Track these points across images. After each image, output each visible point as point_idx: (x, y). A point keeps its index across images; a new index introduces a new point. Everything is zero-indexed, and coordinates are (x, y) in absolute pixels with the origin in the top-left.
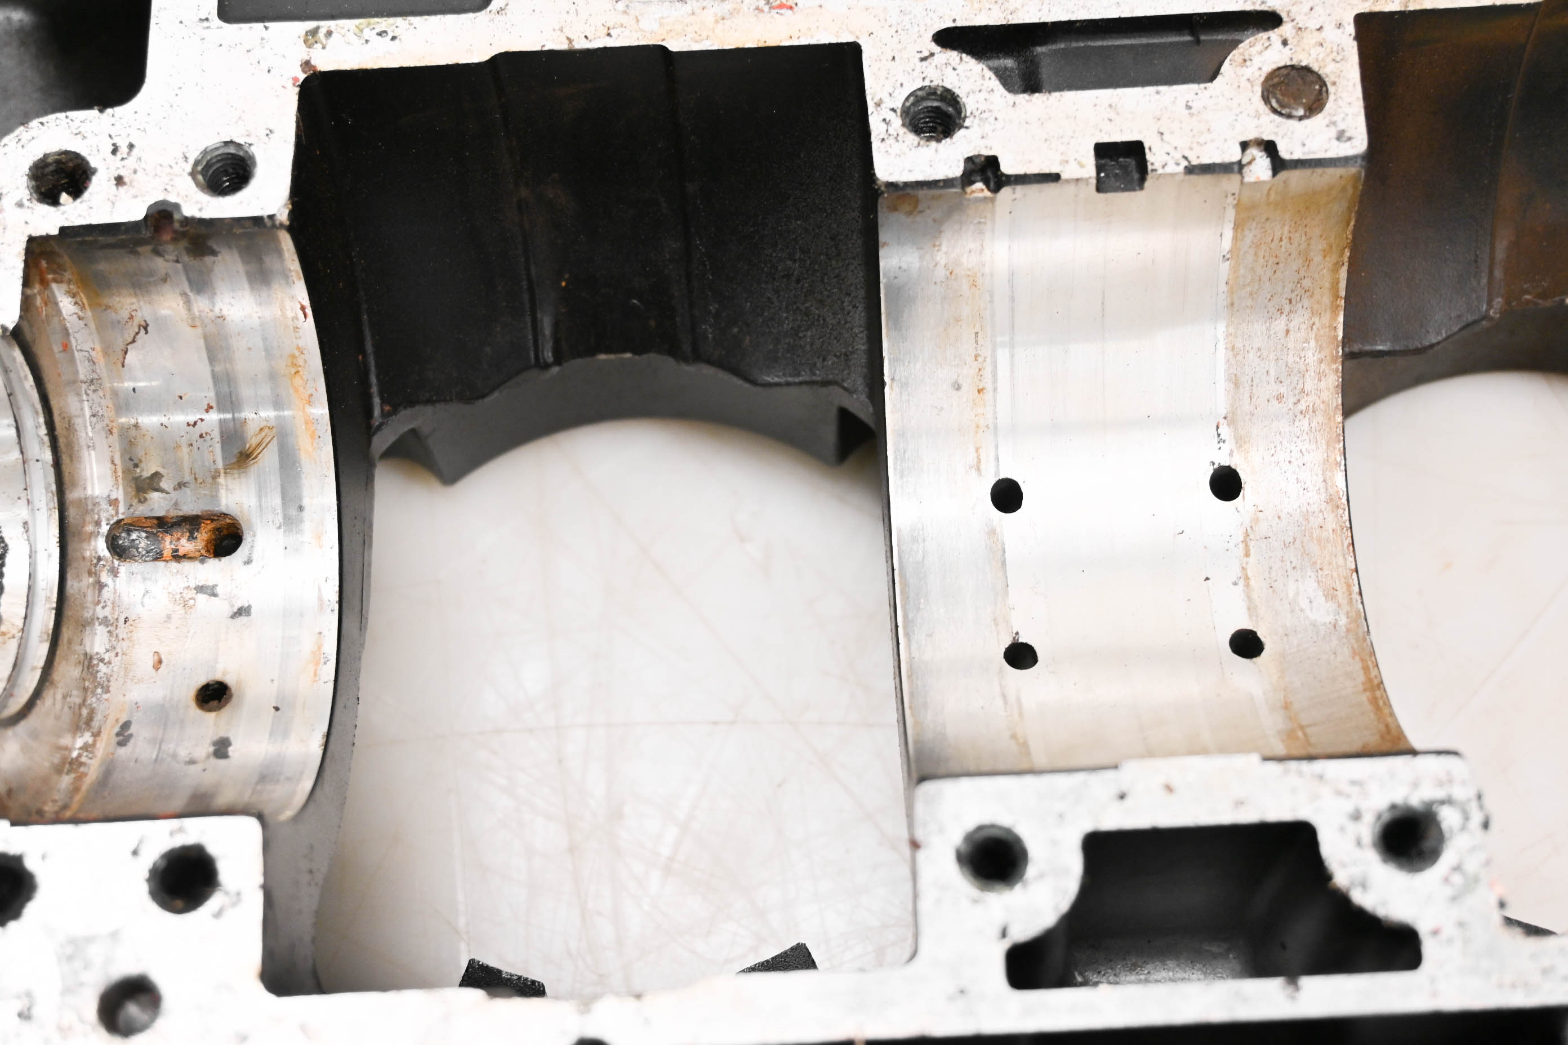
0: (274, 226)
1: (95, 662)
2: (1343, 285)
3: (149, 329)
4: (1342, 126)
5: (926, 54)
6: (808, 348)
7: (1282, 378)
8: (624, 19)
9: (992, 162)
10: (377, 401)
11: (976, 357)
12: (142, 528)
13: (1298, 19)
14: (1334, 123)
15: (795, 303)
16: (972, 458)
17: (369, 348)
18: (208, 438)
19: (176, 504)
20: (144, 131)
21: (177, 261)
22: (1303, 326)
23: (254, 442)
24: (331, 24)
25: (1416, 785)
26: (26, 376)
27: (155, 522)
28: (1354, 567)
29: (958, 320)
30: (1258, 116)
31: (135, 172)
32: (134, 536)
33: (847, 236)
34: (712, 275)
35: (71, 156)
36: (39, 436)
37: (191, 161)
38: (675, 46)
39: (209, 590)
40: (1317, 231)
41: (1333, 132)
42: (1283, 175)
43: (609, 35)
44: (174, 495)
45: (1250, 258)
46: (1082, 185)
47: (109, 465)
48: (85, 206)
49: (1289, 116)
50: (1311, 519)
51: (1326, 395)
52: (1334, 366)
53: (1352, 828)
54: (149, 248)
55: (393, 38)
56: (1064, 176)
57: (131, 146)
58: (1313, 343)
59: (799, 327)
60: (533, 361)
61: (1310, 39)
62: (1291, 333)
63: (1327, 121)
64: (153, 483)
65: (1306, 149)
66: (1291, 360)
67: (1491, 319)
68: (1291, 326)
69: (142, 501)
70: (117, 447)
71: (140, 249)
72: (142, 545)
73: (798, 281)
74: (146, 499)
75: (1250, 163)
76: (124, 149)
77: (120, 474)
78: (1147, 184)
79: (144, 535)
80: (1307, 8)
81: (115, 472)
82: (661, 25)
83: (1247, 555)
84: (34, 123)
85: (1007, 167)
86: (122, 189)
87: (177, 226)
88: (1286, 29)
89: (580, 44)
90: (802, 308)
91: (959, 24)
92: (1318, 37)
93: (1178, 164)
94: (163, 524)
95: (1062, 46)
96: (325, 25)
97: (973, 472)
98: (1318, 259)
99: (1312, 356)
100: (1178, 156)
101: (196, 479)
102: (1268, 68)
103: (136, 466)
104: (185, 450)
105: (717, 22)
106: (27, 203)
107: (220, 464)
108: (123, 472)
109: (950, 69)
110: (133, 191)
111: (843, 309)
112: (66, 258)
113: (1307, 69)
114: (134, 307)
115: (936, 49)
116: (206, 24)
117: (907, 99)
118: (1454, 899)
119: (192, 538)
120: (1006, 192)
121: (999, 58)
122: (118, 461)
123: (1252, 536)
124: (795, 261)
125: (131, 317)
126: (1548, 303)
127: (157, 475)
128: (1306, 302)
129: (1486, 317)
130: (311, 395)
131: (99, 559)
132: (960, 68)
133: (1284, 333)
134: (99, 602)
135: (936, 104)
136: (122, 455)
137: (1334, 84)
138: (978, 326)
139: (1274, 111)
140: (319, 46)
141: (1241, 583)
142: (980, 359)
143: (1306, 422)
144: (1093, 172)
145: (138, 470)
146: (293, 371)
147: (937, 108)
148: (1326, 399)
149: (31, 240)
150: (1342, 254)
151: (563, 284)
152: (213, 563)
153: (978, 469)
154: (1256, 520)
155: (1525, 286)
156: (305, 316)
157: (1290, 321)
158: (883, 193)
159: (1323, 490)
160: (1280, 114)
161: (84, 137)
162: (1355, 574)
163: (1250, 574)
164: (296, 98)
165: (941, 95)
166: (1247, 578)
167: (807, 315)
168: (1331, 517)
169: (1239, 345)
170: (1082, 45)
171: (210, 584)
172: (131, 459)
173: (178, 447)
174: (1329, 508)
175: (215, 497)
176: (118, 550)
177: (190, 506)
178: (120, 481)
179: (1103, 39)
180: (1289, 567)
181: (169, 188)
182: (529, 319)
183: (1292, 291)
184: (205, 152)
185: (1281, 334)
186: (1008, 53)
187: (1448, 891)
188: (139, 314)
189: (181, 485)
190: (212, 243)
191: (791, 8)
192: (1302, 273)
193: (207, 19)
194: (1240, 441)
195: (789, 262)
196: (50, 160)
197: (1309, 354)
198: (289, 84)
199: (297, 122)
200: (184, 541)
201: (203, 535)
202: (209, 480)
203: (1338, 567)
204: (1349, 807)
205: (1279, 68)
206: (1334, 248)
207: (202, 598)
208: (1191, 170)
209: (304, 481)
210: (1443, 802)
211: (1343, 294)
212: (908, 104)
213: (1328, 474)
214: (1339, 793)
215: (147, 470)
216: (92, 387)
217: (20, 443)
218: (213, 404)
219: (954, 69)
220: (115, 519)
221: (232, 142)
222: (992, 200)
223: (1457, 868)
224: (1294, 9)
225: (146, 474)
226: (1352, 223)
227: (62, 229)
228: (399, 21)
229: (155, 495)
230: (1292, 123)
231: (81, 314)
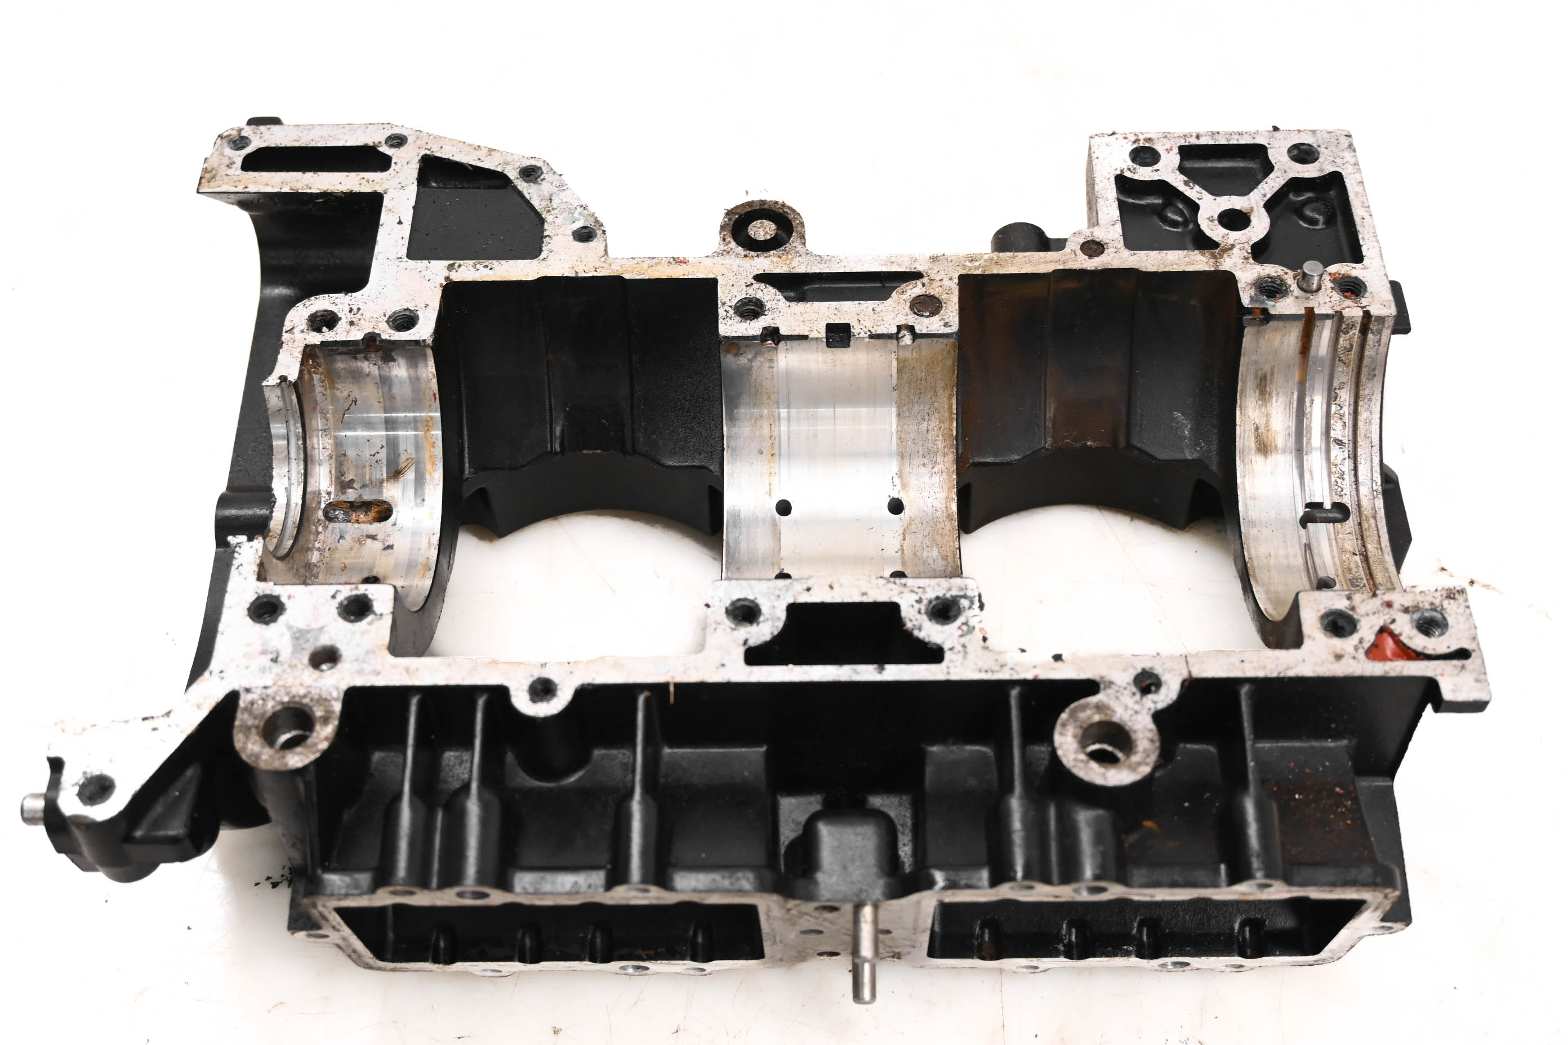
0: (425, 346)
1: (312, 566)
2: (954, 407)
3: (357, 403)
4: (947, 320)
5: (749, 283)
6: (691, 448)
7: (926, 455)
8: (604, 265)
9: (776, 330)
10: (467, 465)
11: (771, 437)
12: (341, 509)
13: (931, 275)
14: (944, 319)
15: (686, 423)
16: (767, 489)
17: (466, 438)
18: (380, 462)
19: (360, 496)
20: (366, 303)
21: (375, 364)
22: (936, 428)
23: (403, 465)
24: (462, 262)
25: (950, 589)
26: (296, 412)
27: (348, 505)
28: (958, 547)
29: (761, 417)
30: (907, 315)
31: (360, 320)
32: (337, 513)
33: (713, 388)
34: (644, 406)
35: (330, 313)
36: (298, 444)
37: (387, 316)
38: (627, 276)
39: (373, 537)
40: (939, 376)
41: (942, 323)
42: (918, 341)
43: (596, 271)
44: (360, 491)
45: (906, 389)
46: (819, 342)
47: (329, 474)
48: (334, 333)
49: (922, 316)
50: (938, 525)
51: (948, 465)
52: (952, 450)
53: (917, 606)
54: (362, 355)
55: (491, 269)
56: (810, 336)
57: (359, 309)
58: (941, 438)
59: (688, 436)
60: (549, 449)
61: (936, 284)
62: (930, 431)
63: (940, 318)
64: (350, 484)
65: (929, 329)
66: (930, 446)
67: (1047, 449)
68: (929, 427)
69: (344, 493)
70: (334, 465)
71: (358, 356)
72: (341, 517)
73: (688, 412)
74: (345, 492)
75: (903, 337)
76: (355, 310)
77: (333, 479)
78: (851, 343)
79: (342, 512)
80: (936, 271)
81: (331, 478)
82: (622, 267)
83: (904, 539)
84: (313, 298)
85: (783, 331)
86: (352, 327)
87: (378, 343)
88: (925, 280)
89: (582, 274)
90: (690, 426)
91: (766, 272)
92: (940, 283)
93: (866, 333)
94: (353, 506)
95: (818, 286)
96: (458, 262)
97: (767, 496)
98: (941, 392)
99: (940, 445)
100: (866, 330)
101: (372, 483)
102: (913, 296)
103: (342, 475)
104: (368, 468)
105: (649, 267)
106: (305, 331)
107: (385, 476)
108: (335, 478)
109: (760, 290)
110: (358, 328)
111: (710, 428)
112: (322, 360)
113: (933, 297)
114: (351, 390)
115: (754, 282)
116: (400, 260)
117: (738, 302)
118: (962, 636)
119: (366, 514)
120: (782, 344)
121: (787, 292)
122: (333, 472)
123: (907, 531)
124: (687, 401)
125: (349, 396)
126: (1078, 445)
127: (352, 481)
128: (937, 416)
129: (1044, 448)
130: (434, 442)
131: (319, 520)
132: (765, 290)
133: (926, 432)
134: (316, 540)
135: (752, 307)
136: (336, 470)
137: (945, 303)
138: (772, 420)
139: (915, 313)
140: (454, 271)
141: (900, 552)
142: (773, 438)
143: (937, 478)
144: (824, 336)
145: (343, 478)
146: (426, 429)
147: (753, 309)
148: (948, 466)
149: (307, 346)
150: (952, 390)
151: (568, 409)
152: (376, 525)
153: (770, 494)
154: (910, 524)
155: (1065, 434)
156: (435, 399)
157: (929, 425)
158: (722, 341)
159: (945, 511)
160: (918, 315)
161: (336, 305)
162: (958, 550)
163: (904, 548)
164: (441, 292)
165: (755, 302)
166: (903, 550)
167: (691, 430)
168: (948, 524)
169: (903, 437)
170: (827, 286)
171: (374, 534)
172: (340, 472)
173: (364, 466)
174: (948, 520)
175: (381, 492)
176: (329, 518)
177: (368, 496)
178: (333, 482)
179: (838, 284)
180: (925, 545)
181: (375, 327)
182: (548, 426)
183: (929, 409)
184: (395, 313)
185: (925, 432)
186: (792, 290)
187: (960, 632)
188: (353, 394)
189: (364, 486)
190: (394, 354)
191: (685, 263)
192: (933, 399)
193: (401, 258)
194: (904, 486)
195: (683, 401)
196: (319, 314)
197: (939, 443)
198: (438, 286)
199: (440, 302)
200: (362, 516)
201: (372, 514)
202: (378, 484)
203: (950, 546)
204: (917, 598)
205: (920, 296)
206: (948, 386)
207: (369, 541)
208: (872, 336)
209: (426, 486)
210: (961, 597)
211: (955, 412)
212: (738, 305)
213: (948, 504)
214: (912, 591)
215: (349, 477)
216: (325, 433)
217: (288, 448)
218: (385, 445)
219: (762, 291)
220: (329, 501)
221: (408, 309)
222: (776, 349)
223: (966, 624)
224: (929, 271)
225: (347, 480)
226: (956, 372)
227: (322, 342)
228: (494, 262)
229: (350, 491)
230: (924, 319)
231: (324, 392)
